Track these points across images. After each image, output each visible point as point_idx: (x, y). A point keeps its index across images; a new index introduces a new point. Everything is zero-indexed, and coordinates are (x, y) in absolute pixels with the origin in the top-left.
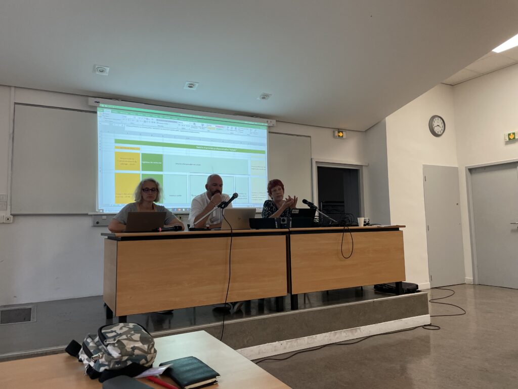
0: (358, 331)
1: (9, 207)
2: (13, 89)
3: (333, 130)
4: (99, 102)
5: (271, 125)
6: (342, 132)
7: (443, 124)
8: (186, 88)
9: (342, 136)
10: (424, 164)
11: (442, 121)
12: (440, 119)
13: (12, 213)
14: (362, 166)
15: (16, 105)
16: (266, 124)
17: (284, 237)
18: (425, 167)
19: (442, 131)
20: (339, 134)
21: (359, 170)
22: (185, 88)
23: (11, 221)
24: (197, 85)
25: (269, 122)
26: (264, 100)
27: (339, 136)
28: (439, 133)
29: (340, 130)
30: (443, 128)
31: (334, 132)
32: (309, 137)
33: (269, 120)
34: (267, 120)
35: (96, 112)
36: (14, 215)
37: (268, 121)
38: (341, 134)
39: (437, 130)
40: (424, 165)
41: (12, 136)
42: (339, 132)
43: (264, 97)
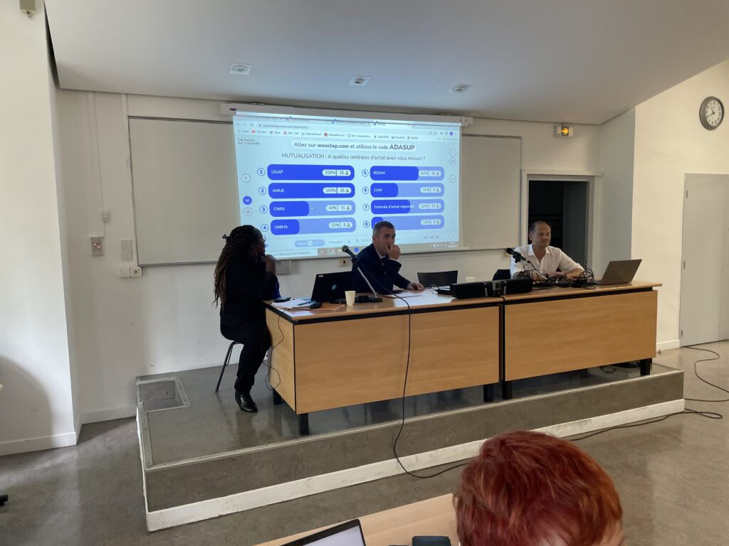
0: (589, 423)
1: (135, 256)
2: (124, 97)
3: (555, 125)
4: (235, 110)
5: (466, 124)
6: (568, 128)
7: (721, 109)
8: (352, 83)
9: (567, 135)
10: (687, 172)
11: (719, 105)
12: (716, 102)
13: (140, 263)
14: (593, 176)
15: (131, 120)
16: (460, 124)
17: (497, 308)
18: (688, 176)
19: (718, 122)
20: (563, 131)
21: (588, 182)
22: (350, 84)
23: (140, 275)
24: (369, 78)
25: (463, 120)
26: (459, 93)
27: (563, 134)
28: (714, 125)
29: (565, 125)
30: (720, 117)
31: (555, 127)
32: (520, 138)
33: (463, 119)
34: (459, 118)
35: (231, 123)
36: (143, 267)
37: (461, 120)
38: (566, 131)
39: (712, 119)
40: (686, 174)
41: (129, 163)
42: (563, 129)
43: (461, 89)
